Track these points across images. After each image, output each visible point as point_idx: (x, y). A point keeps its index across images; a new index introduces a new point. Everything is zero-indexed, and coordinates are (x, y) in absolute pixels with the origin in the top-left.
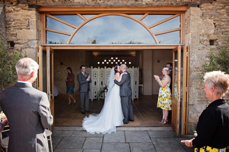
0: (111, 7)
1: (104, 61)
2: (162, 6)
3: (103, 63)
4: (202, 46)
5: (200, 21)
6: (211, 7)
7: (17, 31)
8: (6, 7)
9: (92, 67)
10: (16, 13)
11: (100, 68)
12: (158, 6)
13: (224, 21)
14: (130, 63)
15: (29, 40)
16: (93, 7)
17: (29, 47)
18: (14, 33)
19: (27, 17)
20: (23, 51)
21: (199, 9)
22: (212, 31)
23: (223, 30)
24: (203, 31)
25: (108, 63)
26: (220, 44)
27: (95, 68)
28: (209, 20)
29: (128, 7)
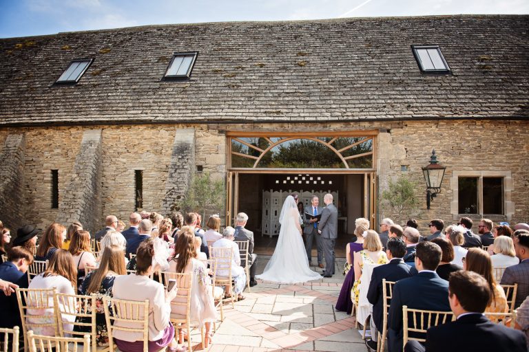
0: (299, 132)
1: (286, 179)
2: (351, 131)
3: (285, 182)
4: (393, 172)
5: (390, 147)
6: (402, 131)
7: (206, 156)
8: (197, 133)
9: (272, 190)
10: (206, 138)
11: (283, 192)
12: (346, 132)
13: (416, 147)
14: (330, 183)
15: (218, 165)
16: (282, 132)
17: (218, 171)
18: (204, 157)
19: (216, 143)
20: (212, 175)
21: (389, 134)
22: (404, 157)
23: (416, 155)
24: (393, 157)
25: (292, 182)
26: (412, 170)
27: (276, 192)
28: (400, 145)
29: (316, 132)
